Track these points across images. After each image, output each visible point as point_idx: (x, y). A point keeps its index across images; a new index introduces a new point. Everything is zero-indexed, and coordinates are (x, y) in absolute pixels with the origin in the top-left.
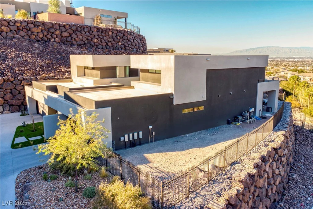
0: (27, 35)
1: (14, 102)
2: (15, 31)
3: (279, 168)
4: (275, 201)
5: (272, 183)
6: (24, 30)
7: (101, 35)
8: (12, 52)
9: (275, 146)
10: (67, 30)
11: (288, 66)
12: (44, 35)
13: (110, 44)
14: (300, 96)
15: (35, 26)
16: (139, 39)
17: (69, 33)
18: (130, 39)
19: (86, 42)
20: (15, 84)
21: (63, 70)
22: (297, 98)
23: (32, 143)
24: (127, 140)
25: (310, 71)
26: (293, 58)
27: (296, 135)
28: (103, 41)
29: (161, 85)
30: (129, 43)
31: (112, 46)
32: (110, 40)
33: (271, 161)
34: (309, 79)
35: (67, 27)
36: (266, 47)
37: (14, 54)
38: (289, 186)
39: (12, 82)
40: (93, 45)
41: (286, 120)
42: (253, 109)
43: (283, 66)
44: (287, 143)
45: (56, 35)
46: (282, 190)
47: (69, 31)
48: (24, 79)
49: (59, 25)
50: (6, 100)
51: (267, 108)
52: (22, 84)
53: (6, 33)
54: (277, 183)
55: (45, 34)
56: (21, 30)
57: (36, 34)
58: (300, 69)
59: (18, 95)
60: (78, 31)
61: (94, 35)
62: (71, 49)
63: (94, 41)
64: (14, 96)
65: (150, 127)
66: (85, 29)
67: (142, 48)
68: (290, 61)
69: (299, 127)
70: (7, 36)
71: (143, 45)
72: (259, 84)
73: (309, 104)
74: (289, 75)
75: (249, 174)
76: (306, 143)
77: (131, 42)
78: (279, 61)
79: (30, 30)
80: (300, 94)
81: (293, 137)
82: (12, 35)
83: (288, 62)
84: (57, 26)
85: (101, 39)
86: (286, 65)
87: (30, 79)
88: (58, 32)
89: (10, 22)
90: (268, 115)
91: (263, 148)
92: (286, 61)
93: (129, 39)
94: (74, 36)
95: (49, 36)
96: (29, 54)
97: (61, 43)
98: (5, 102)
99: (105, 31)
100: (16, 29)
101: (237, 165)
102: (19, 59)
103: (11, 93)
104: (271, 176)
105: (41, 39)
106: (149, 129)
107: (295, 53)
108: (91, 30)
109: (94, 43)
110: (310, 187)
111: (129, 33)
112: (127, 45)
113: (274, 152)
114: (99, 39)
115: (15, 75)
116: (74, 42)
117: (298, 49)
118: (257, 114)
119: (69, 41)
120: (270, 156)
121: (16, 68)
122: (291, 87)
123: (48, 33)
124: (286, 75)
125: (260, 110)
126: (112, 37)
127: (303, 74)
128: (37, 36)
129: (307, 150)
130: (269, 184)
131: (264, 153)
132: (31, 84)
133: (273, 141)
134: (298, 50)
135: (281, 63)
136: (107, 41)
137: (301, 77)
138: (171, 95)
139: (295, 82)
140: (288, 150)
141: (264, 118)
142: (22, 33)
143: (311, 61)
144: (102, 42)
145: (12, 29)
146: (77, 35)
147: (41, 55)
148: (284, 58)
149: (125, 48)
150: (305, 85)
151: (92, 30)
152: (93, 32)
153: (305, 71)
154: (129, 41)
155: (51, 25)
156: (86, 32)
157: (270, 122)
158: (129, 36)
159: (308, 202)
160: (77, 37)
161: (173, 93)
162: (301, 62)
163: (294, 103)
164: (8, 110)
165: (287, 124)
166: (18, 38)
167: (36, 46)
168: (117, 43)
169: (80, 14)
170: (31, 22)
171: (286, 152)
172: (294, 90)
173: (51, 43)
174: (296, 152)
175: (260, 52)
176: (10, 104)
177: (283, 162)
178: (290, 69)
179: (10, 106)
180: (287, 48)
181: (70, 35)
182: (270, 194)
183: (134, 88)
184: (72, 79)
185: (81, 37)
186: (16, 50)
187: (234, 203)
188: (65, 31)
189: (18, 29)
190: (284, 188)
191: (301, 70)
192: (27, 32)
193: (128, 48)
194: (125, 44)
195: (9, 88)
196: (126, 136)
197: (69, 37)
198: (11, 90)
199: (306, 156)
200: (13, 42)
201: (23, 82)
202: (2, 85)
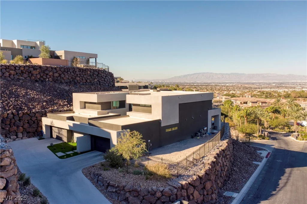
0: (29, 76)
1: (31, 130)
2: (20, 74)
3: (226, 162)
4: (225, 180)
5: (223, 169)
6: (26, 73)
7: (82, 74)
8: (22, 91)
9: (223, 149)
10: (57, 71)
11: (222, 90)
12: (40, 76)
13: (88, 81)
14: (234, 117)
15: (34, 69)
16: (109, 76)
17: (59, 74)
18: (104, 76)
19: (71, 80)
20: (31, 116)
21: (61, 104)
22: (232, 119)
23: (72, 155)
25: (240, 95)
26: (225, 82)
27: (233, 145)
28: (84, 78)
29: (151, 115)
30: (103, 79)
31: (90, 82)
32: (88, 78)
33: (221, 157)
34: (240, 103)
35: (58, 69)
36: (201, 73)
37: (24, 93)
38: (232, 173)
39: (28, 115)
40: (76, 82)
41: (227, 134)
42: (206, 128)
43: (217, 90)
44: (229, 148)
45: (50, 76)
46: (228, 175)
47: (59, 72)
48: (37, 112)
49: (52, 68)
50: (25, 128)
51: (214, 127)
52: (36, 116)
53: (14, 75)
54: (226, 170)
55: (42, 75)
56: (24, 73)
57: (35, 75)
58: (232, 93)
59: (33, 125)
60: (65, 72)
61: (77, 75)
62: (62, 86)
63: (77, 79)
64: (30, 125)
65: (149, 141)
66: (71, 70)
67: (112, 83)
68: (223, 86)
69: (235, 140)
70: (14, 78)
71: (112, 80)
72: (209, 111)
73: (240, 124)
74: (223, 99)
75: (213, 161)
76: (240, 150)
77: (104, 79)
78: (213, 86)
79: (30, 73)
80: (234, 116)
81: (232, 146)
82: (18, 77)
83: (221, 87)
84: (50, 68)
85: (82, 77)
86: (220, 90)
87: (41, 112)
88: (51, 73)
89: (16, 67)
90: (215, 131)
91: (217, 150)
92: (220, 86)
93: (102, 76)
94: (63, 76)
95: (45, 77)
96: (35, 92)
97: (53, 82)
98: (24, 130)
99: (85, 71)
100: (21, 73)
101: (205, 158)
102: (28, 97)
103: (28, 123)
104: (222, 165)
105: (38, 80)
106: (148, 142)
107: (227, 78)
108: (74, 71)
109: (77, 80)
110: (244, 174)
111: (102, 71)
112: (101, 81)
113: (223, 152)
114: (81, 78)
115: (30, 109)
116: (63, 81)
117: (229, 74)
118: (209, 132)
119: (58, 80)
120: (221, 154)
122: (226, 110)
123: (44, 74)
124: (221, 100)
125: (210, 129)
126: (90, 75)
127: (235, 98)
128: (36, 77)
129: (241, 154)
130: (222, 170)
131: (218, 152)
132: (46, 116)
133: (221, 146)
134: (229, 76)
135: (215, 88)
136: (86, 79)
137: (233, 101)
138: (160, 120)
139: (229, 107)
140: (230, 152)
141: (213, 134)
142: (25, 75)
143: (240, 86)
144: (82, 80)
145: (18, 72)
146: (65, 75)
147: (42, 92)
148: (217, 83)
149: (100, 83)
150: (237, 109)
151: (76, 70)
152: (76, 72)
153: (236, 95)
154: (102, 77)
155: (46, 68)
156: (71, 72)
157: (219, 135)
158: (102, 74)
159: (243, 181)
160: (65, 77)
161: (160, 119)
162: (233, 86)
163: (231, 123)
164: (26, 136)
165: (228, 136)
166: (23, 80)
167: (37, 85)
168: (94, 80)
169: (60, 56)
170: (32, 66)
171: (229, 153)
172: (229, 112)
173: (47, 82)
174: (235, 156)
175: (197, 78)
176: (27, 131)
177: (228, 158)
178: (223, 93)
179: (27, 133)
180: (219, 74)
181: (60, 75)
182: (222, 176)
183: (129, 116)
184: (74, 111)
185: (67, 76)
186: (24, 90)
187: (208, 173)
188: (56, 72)
189: (22, 72)
190: (230, 175)
191: (233, 95)
192: (29, 74)
193: (102, 83)
194: (100, 80)
195: (27, 119)
197: (59, 76)
198: (28, 120)
199: (241, 158)
200: (20, 83)
201: (36, 114)
202: (22, 117)
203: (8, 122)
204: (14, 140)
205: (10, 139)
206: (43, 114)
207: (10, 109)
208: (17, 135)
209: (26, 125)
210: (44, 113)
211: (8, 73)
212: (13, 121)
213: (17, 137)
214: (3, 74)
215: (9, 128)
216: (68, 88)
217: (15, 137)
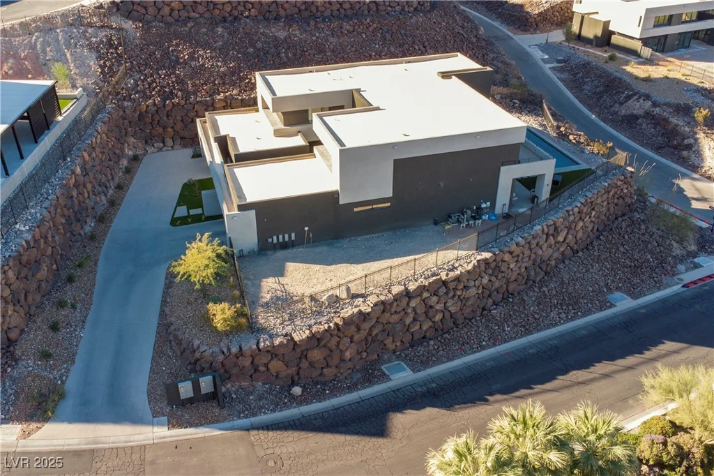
0: (209, 10)
1: (186, 134)
2: (192, 5)
6: (203, 2)
8: (185, 49)
12: (232, 7)
13: (346, 5)
19: (303, 7)
20: (186, 110)
23: (190, 220)
24: (275, 241)
31: (351, 9)
37: (187, 54)
39: (182, 107)
40: (315, 12)
42: (489, 203)
45: (252, 4)
48: (198, 101)
50: (177, 130)
52: (195, 109)
53: (179, 11)
57: (220, 7)
59: (190, 124)
62: (273, 30)
63: (316, 4)
64: (186, 126)
70: (179, 16)
79: (211, 2)
82: (186, 14)
87: (206, 102)
95: (240, 8)
96: (208, 51)
97: (259, 16)
98: (176, 133)
102: (193, 64)
103: (181, 121)
105: (227, 15)
106: (305, 231)
109: (317, 8)
115: (187, 95)
116: (282, 12)
119: (272, 11)
121: (189, 82)
123: (239, 2)
125: (504, 205)
128: (224, 8)
142: (201, 9)
144: (331, 5)
145: (186, 4)
147: (223, 53)
160: (287, 2)
161: (336, 191)
164: (179, 144)
166: (195, 20)
167: (219, 33)
173: (243, 21)
176: (181, 136)
179: (182, 138)
186: (190, 47)
192: (208, 5)
193: (383, 8)
195: (180, 115)
196: (275, 238)
197: (273, 2)
198: (182, 117)
200: (187, 29)
201: (196, 106)
202: (171, 110)
203: (149, 120)
204: (160, 150)
205: (153, 148)
206: (208, 106)
207: (153, 96)
208: (163, 142)
209: (179, 126)
210: (210, 104)
211: (168, 8)
212: (157, 118)
213: (164, 146)
214: (159, 10)
215: (151, 130)
216: (286, 34)
217: (161, 145)
